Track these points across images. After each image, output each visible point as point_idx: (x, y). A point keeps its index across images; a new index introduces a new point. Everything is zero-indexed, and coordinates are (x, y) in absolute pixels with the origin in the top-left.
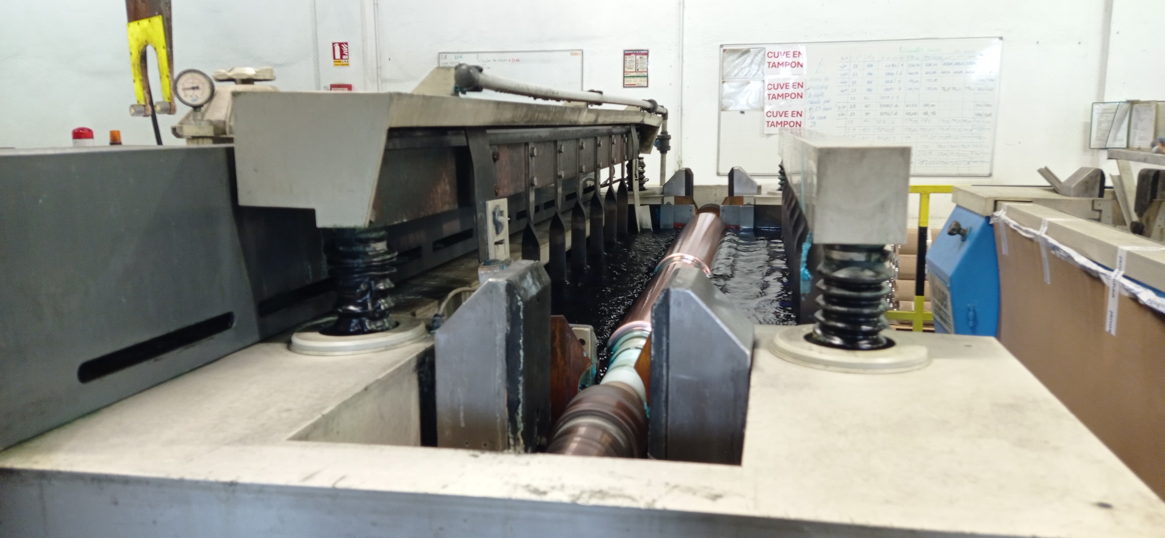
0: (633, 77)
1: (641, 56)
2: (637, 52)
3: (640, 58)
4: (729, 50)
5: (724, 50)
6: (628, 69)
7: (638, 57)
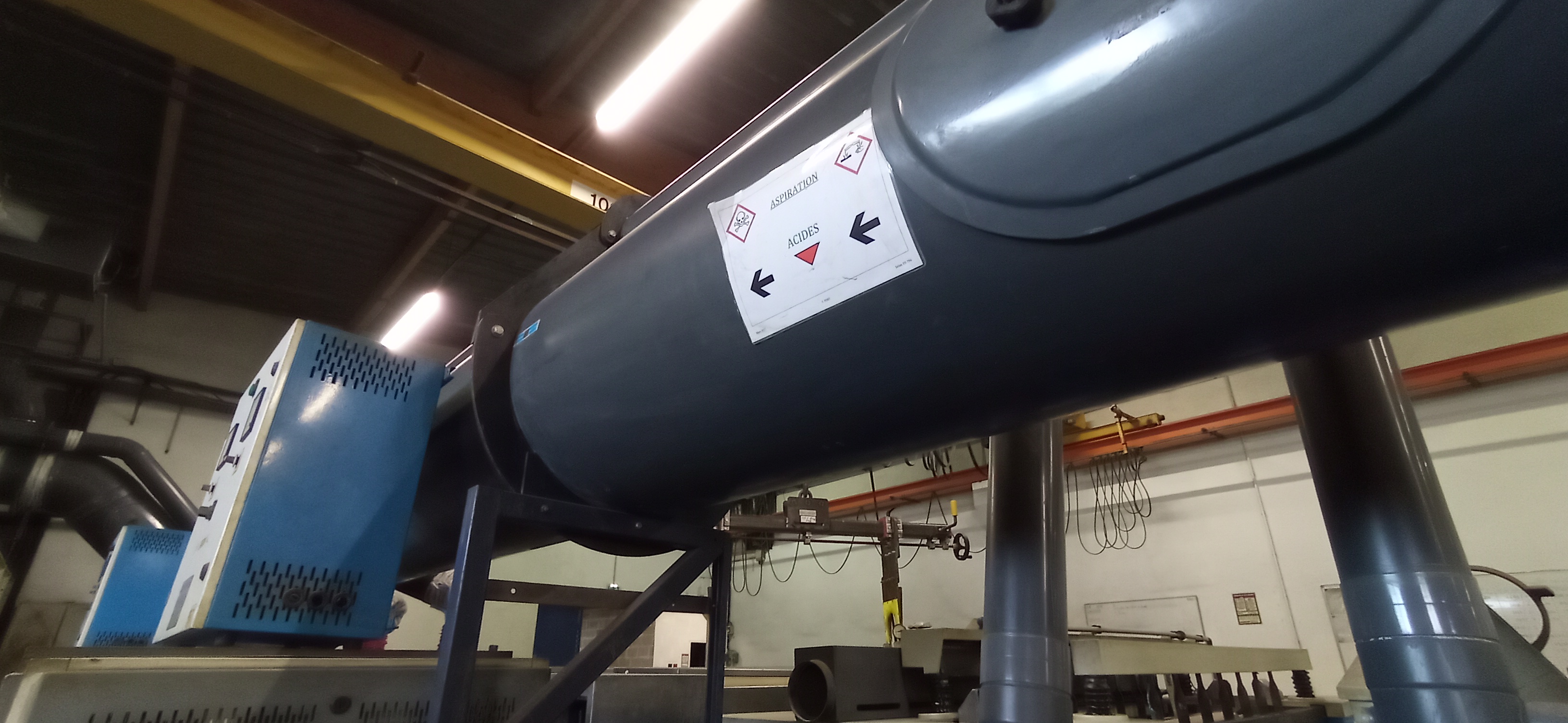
0: (1246, 615)
1: (1249, 598)
2: (1245, 596)
3: (1249, 600)
4: (1329, 589)
5: (1326, 590)
6: (1240, 609)
7: (1246, 599)
